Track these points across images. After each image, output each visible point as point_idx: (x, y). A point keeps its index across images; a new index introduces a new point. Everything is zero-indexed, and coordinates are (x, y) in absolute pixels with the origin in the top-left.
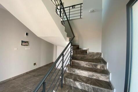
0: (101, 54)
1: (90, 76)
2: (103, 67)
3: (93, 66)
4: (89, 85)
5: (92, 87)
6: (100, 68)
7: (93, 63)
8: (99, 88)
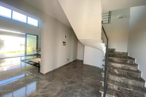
0: (128, 53)
1: (123, 67)
2: (132, 62)
3: (123, 61)
4: (124, 71)
5: (127, 72)
6: (130, 62)
7: (124, 59)
8: (132, 72)
